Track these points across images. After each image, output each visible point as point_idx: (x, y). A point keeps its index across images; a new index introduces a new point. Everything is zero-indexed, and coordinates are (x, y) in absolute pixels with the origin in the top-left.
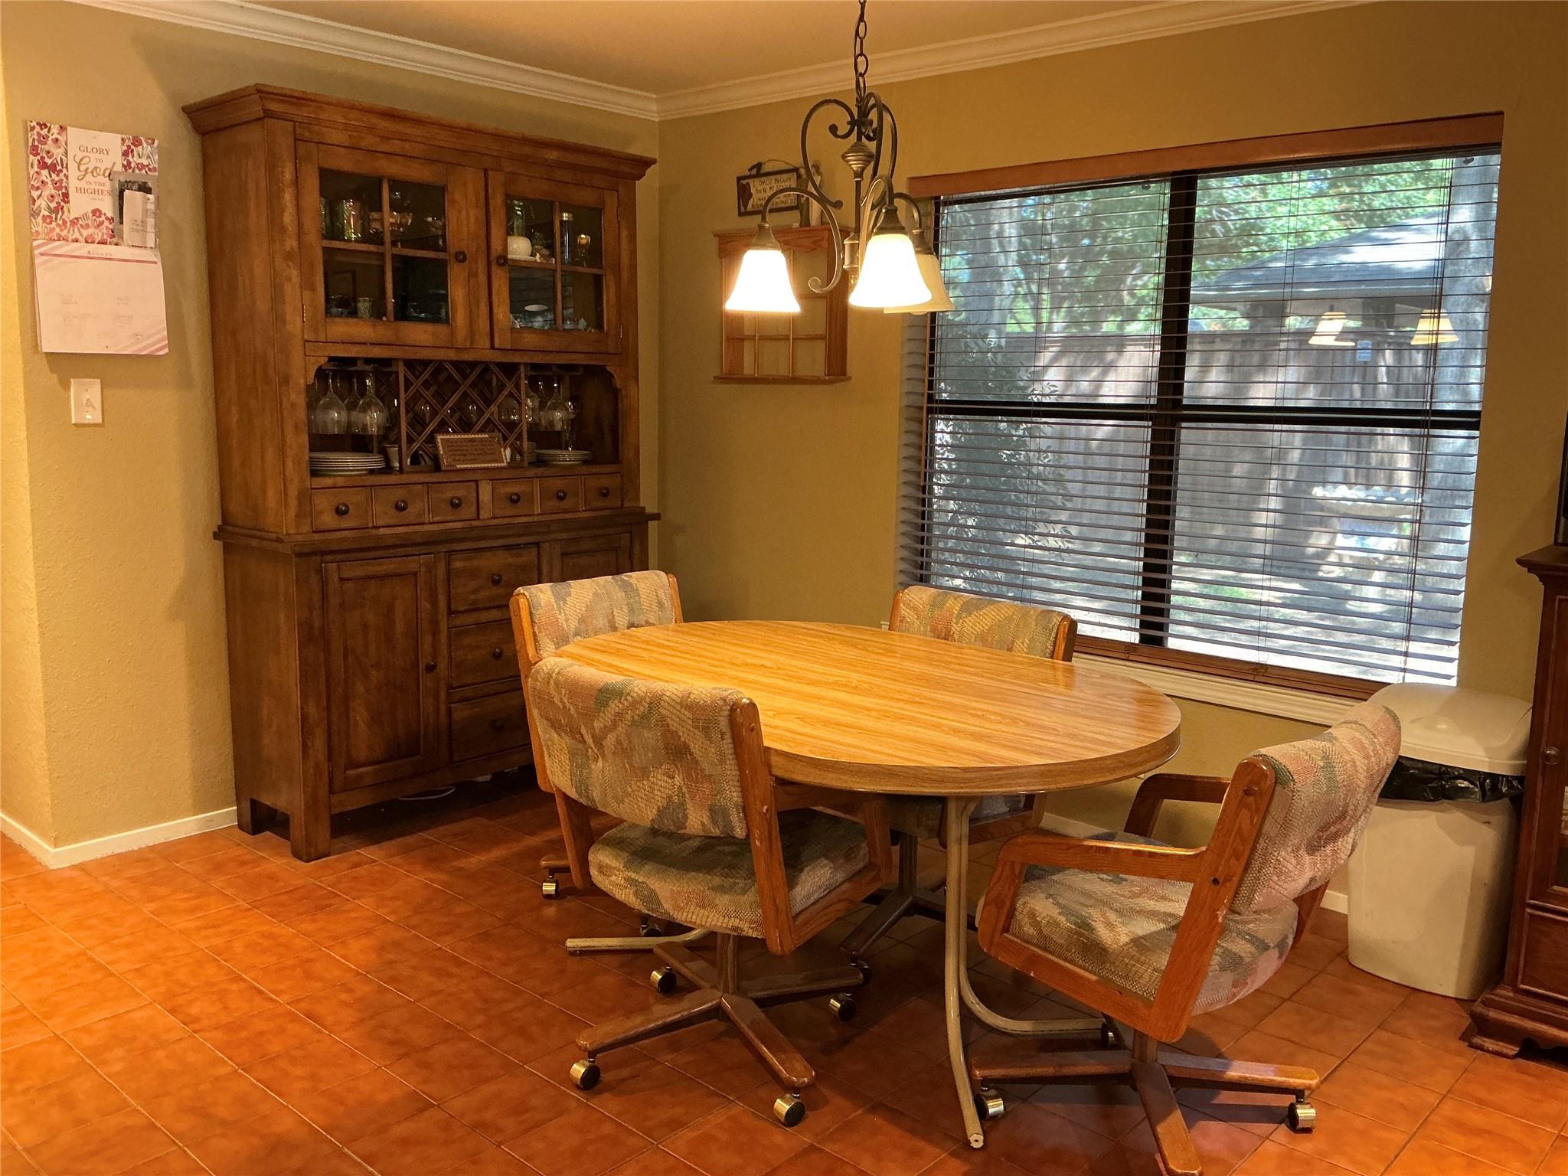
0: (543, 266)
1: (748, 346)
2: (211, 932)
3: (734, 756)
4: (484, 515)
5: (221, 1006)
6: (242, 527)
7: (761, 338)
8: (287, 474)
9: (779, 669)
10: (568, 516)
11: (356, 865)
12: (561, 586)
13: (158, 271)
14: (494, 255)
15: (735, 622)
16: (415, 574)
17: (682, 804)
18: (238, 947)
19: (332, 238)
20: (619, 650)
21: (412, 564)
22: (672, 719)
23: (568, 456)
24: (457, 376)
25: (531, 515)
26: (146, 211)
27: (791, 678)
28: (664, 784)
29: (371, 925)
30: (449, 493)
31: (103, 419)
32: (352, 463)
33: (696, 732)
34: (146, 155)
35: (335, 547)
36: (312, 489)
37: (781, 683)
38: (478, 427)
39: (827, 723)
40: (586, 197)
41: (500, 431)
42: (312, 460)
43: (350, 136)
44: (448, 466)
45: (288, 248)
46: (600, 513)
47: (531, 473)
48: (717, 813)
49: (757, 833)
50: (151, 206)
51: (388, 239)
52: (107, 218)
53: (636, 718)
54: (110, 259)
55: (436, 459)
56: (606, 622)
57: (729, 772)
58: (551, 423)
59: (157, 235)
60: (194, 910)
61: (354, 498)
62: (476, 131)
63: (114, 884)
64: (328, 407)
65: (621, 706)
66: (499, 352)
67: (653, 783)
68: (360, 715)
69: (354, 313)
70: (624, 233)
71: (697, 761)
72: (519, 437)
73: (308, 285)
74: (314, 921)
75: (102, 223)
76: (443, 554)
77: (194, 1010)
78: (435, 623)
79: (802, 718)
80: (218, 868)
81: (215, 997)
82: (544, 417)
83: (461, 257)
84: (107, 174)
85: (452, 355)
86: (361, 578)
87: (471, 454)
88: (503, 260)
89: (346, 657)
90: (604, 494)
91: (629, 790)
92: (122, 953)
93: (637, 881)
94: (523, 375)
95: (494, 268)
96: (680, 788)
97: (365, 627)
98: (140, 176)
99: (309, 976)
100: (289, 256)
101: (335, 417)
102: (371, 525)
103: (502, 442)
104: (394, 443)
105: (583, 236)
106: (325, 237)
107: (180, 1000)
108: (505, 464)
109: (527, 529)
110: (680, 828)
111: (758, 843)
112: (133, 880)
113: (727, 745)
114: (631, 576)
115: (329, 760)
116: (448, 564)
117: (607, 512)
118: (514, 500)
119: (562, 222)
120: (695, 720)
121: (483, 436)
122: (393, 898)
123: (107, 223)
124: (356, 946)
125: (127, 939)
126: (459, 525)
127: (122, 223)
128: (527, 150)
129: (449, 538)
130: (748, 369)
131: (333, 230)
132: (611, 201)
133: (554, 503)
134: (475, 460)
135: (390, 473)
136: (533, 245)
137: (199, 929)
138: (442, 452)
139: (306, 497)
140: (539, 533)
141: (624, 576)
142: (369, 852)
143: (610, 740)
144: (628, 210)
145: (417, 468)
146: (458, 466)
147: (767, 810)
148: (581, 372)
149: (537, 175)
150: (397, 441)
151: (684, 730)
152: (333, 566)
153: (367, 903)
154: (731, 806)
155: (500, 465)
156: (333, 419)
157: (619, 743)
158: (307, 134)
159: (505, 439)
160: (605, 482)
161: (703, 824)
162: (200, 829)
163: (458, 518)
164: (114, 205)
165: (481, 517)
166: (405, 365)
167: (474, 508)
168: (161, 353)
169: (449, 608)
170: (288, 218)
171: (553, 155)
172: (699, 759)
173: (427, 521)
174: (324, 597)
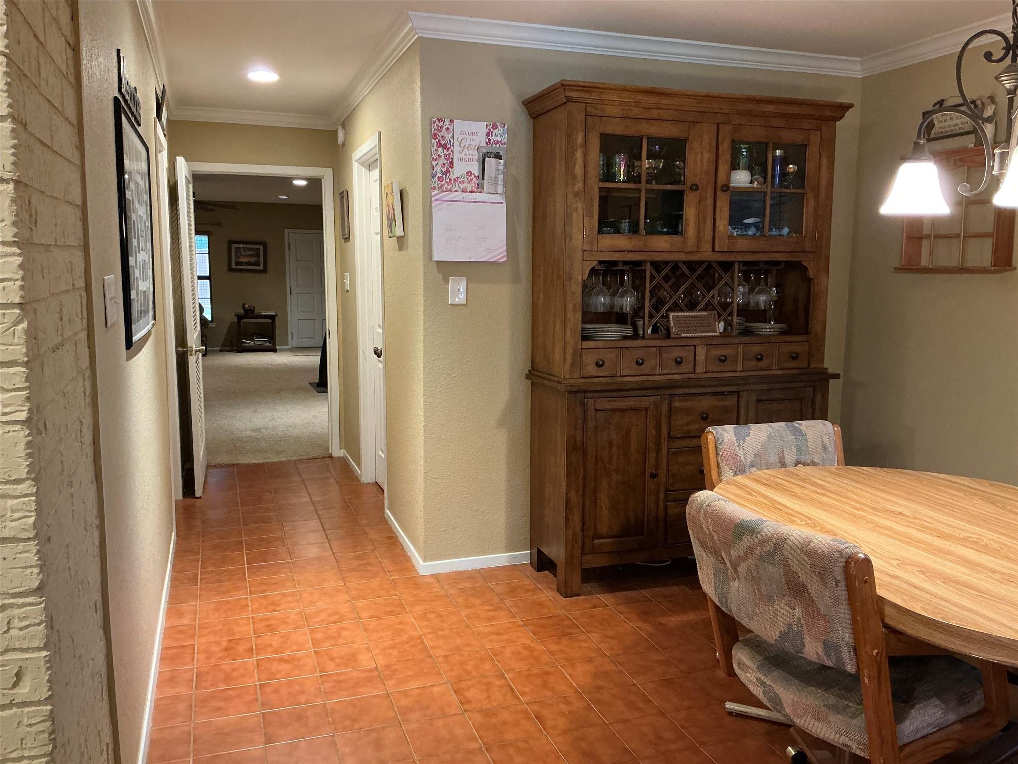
0: (759, 190)
1: (925, 242)
2: (496, 637)
3: (847, 602)
4: (699, 369)
5: (487, 696)
6: (541, 372)
7: (937, 237)
8: (566, 338)
9: (915, 518)
10: (764, 373)
11: (595, 607)
12: (742, 428)
13: (503, 208)
14: (720, 183)
15: (886, 469)
16: (646, 410)
17: (800, 634)
18: (508, 652)
19: (607, 181)
20: (778, 484)
21: (645, 402)
22: (793, 561)
23: (769, 328)
24: (687, 272)
25: (734, 371)
26: (498, 170)
27: (924, 529)
28: (786, 613)
29: (593, 655)
30: (676, 353)
31: (467, 301)
32: (612, 331)
33: (813, 576)
34: (500, 135)
35: (593, 389)
36: (582, 349)
37: (913, 532)
38: (701, 306)
39: (947, 580)
40: (797, 137)
41: (717, 310)
42: (583, 329)
43: (622, 110)
44: (675, 334)
45: (576, 190)
46: (789, 371)
47: (736, 341)
48: (829, 647)
49: (866, 672)
50: (501, 168)
51: (644, 178)
52: (475, 176)
53: (764, 554)
54: (476, 202)
55: (668, 329)
56: (777, 458)
57: (842, 616)
58: (757, 304)
59: (504, 185)
60: (490, 619)
61: (609, 356)
62: (714, 97)
63: (452, 591)
64: (598, 295)
65: (752, 541)
66: (718, 254)
67: (777, 610)
68: (604, 502)
69: (618, 231)
70: (824, 162)
71: (813, 601)
72: (731, 314)
73: (588, 213)
74: (557, 643)
75: (471, 180)
76: (667, 397)
77: (470, 694)
78: (658, 444)
79: (925, 571)
80: (512, 591)
81: (484, 687)
82: (753, 299)
83: (695, 188)
84: (476, 148)
85: (683, 257)
86: (610, 410)
87: (693, 326)
88: (726, 188)
89: (596, 463)
90: (794, 357)
91: (758, 611)
92: (441, 642)
93: (765, 683)
94: (736, 270)
95: (719, 193)
96: (799, 619)
97: (611, 444)
98: (494, 148)
99: (545, 685)
100: (576, 195)
101: (601, 301)
102: (619, 374)
103: (717, 318)
104: (641, 318)
105: (791, 166)
106: (602, 180)
107: (463, 685)
108: (718, 334)
109: (729, 381)
110: (798, 652)
111: (867, 681)
112: (463, 591)
113: (841, 592)
114: (801, 424)
115: (583, 531)
116: (670, 404)
117: (796, 371)
118: (723, 360)
119: (775, 157)
120: (813, 565)
121: (703, 313)
122: (612, 638)
123: (475, 179)
124: (581, 669)
125: (447, 632)
126: (680, 376)
127: (483, 179)
128: (750, 107)
129: (671, 385)
130: (924, 262)
131: (609, 175)
132: (815, 138)
133: (753, 363)
134: (696, 330)
135: (637, 339)
136: (752, 175)
137: (490, 633)
138: (672, 325)
139: (578, 354)
140: (738, 385)
141: (795, 424)
142: (605, 598)
143: (742, 568)
144: (829, 144)
145: (655, 335)
146: (683, 335)
147: (877, 654)
148: (782, 266)
149: (757, 124)
150: (643, 318)
151: (803, 572)
152: (591, 401)
153: (595, 637)
154: (843, 644)
155: (714, 334)
156: (601, 302)
157: (749, 571)
158: (594, 111)
159: (720, 315)
160: (796, 348)
161: (817, 654)
162: (508, 562)
163: (679, 371)
164: (479, 167)
165: (696, 372)
166: (651, 265)
167: (691, 365)
168: (502, 260)
169: (669, 434)
170: (578, 170)
171: (771, 108)
172: (814, 598)
173: (657, 373)
174: (585, 420)
